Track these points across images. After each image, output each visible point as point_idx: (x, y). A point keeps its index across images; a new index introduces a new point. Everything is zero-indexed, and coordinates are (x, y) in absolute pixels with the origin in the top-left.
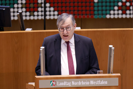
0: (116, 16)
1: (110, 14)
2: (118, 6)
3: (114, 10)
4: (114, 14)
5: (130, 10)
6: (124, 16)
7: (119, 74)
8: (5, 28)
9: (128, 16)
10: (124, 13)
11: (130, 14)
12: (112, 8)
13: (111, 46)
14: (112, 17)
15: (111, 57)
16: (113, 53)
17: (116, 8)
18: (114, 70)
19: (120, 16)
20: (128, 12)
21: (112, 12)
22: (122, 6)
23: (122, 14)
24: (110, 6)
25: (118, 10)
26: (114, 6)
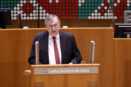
0: (96, 18)
1: (91, 16)
2: (98, 9)
3: (94, 13)
4: (94, 16)
5: (107, 13)
6: (102, 18)
7: (99, 64)
8: (6, 26)
9: (106, 18)
10: (102, 15)
11: (107, 16)
12: (93, 11)
13: (92, 42)
14: (93, 18)
15: (92, 50)
16: (94, 47)
17: (96, 11)
18: (94, 61)
19: (99, 18)
20: (106, 14)
21: (93, 14)
22: (101, 9)
23: (101, 16)
24: (91, 9)
25: (98, 13)
26: (95, 9)
